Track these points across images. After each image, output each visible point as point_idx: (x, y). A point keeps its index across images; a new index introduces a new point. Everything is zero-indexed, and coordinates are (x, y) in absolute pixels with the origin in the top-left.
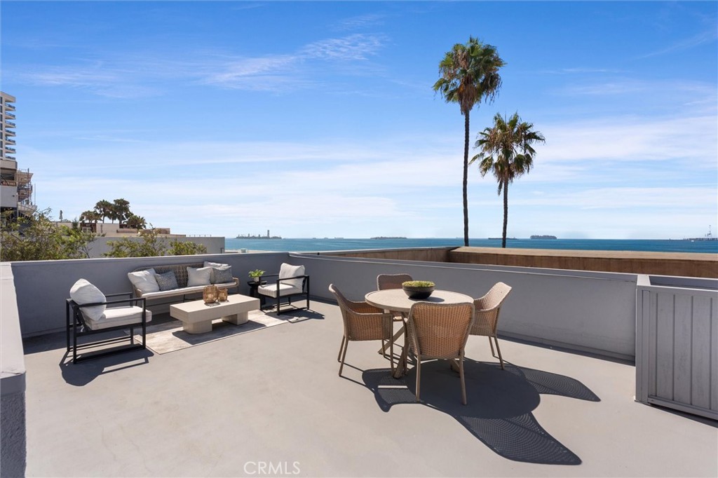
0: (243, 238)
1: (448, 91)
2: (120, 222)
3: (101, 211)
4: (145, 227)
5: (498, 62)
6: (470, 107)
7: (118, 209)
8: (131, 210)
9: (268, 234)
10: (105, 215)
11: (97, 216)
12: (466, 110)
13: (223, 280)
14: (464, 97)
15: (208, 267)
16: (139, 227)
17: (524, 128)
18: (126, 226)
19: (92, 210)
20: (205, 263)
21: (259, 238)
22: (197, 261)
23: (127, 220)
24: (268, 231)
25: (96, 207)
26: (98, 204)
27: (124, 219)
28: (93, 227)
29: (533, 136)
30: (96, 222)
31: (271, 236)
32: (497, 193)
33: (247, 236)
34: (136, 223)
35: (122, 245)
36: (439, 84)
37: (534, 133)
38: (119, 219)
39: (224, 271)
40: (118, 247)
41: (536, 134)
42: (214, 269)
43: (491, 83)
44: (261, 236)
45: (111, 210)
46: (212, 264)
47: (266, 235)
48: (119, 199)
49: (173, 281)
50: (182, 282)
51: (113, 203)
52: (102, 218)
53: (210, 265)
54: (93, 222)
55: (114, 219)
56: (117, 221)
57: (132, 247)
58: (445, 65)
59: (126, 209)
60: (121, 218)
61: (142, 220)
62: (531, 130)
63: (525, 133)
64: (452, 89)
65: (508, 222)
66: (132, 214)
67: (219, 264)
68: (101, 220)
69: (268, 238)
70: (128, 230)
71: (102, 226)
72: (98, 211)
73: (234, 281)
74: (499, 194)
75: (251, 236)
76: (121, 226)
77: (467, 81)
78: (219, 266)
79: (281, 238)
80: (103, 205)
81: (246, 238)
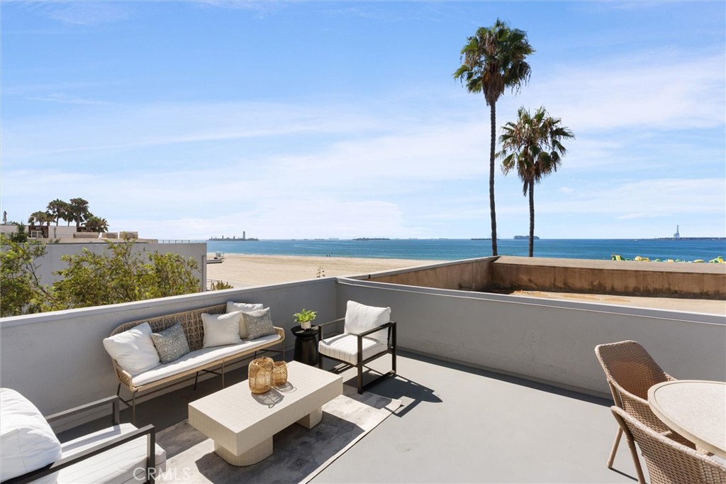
0: (216, 240)
1: (471, 79)
2: (78, 225)
3: (54, 212)
4: (106, 229)
5: (526, 49)
6: (497, 97)
7: (76, 210)
8: (90, 210)
9: (244, 235)
10: (59, 216)
11: (49, 217)
12: (492, 101)
13: (260, 333)
14: (490, 87)
15: (235, 312)
16: (101, 230)
17: (551, 123)
18: (85, 229)
19: (44, 210)
20: (229, 304)
21: (234, 239)
22: (217, 301)
23: (85, 222)
24: (244, 233)
25: (49, 207)
26: (50, 204)
27: (82, 221)
28: (44, 231)
29: (561, 132)
30: (48, 224)
31: (246, 238)
32: (523, 193)
33: (221, 238)
34: (96, 226)
35: (83, 261)
36: (461, 72)
37: (562, 129)
38: (76, 220)
39: (261, 318)
40: (78, 263)
41: (565, 130)
42: (245, 315)
43: (519, 72)
44: (236, 238)
45: (67, 210)
46: (240, 305)
47: (242, 237)
48: (76, 198)
49: (182, 343)
50: (194, 341)
51: (70, 202)
52: (56, 220)
53: (238, 309)
54: (45, 224)
55: (70, 220)
56: (74, 223)
57: (96, 263)
58: (469, 50)
59: (85, 210)
60: (78, 219)
61: (104, 222)
62: (559, 125)
63: (552, 129)
64: (476, 78)
65: (535, 226)
66: (92, 215)
67: (250, 305)
68: (54, 221)
69: (243, 239)
70: (89, 233)
71: (55, 229)
72: (51, 212)
73: (276, 332)
74: (525, 194)
75: (225, 238)
76: (79, 229)
77: (493, 69)
78: (251, 309)
79: (257, 240)
80: (57, 205)
81: (219, 240)
